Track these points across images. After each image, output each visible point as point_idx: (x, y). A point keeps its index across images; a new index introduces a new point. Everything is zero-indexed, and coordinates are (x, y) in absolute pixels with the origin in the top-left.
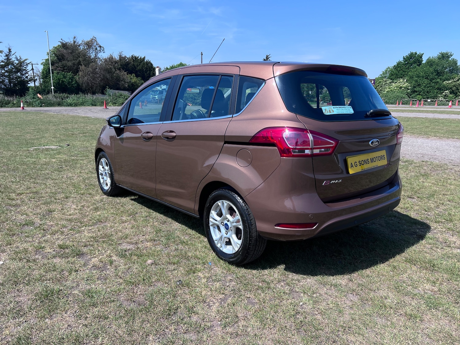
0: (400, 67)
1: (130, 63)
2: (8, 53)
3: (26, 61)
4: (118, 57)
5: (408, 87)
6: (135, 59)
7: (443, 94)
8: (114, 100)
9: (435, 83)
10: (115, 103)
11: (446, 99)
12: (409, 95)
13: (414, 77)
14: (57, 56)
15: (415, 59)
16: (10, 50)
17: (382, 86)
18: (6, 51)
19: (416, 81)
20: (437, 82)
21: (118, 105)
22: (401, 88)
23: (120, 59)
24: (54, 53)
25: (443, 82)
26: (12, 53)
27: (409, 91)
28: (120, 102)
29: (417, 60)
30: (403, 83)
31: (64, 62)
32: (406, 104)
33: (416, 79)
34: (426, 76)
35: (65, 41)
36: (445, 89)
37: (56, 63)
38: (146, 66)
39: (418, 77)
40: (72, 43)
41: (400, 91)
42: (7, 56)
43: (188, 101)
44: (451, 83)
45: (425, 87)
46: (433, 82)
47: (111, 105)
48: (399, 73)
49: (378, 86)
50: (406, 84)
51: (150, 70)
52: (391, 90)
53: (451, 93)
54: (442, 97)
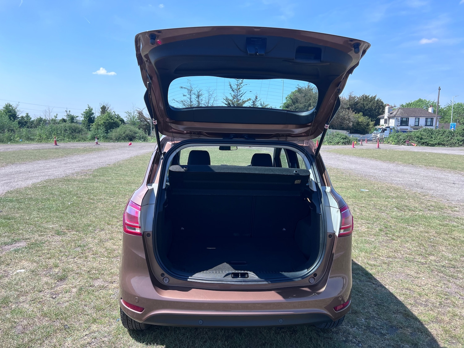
1: (359, 102)
2: (255, 100)
3: (267, 106)
4: (348, 97)
6: (365, 98)
8: (331, 139)
10: (331, 142)
14: (292, 100)
16: (256, 97)
18: (253, 98)
21: (333, 143)
23: (350, 99)
24: (291, 98)
26: (258, 100)
28: (336, 141)
31: (297, 105)
35: (300, 87)
37: (290, 106)
38: (376, 105)
40: (306, 87)
42: (253, 102)
43: (413, 140)
47: (326, 144)
51: (380, 108)
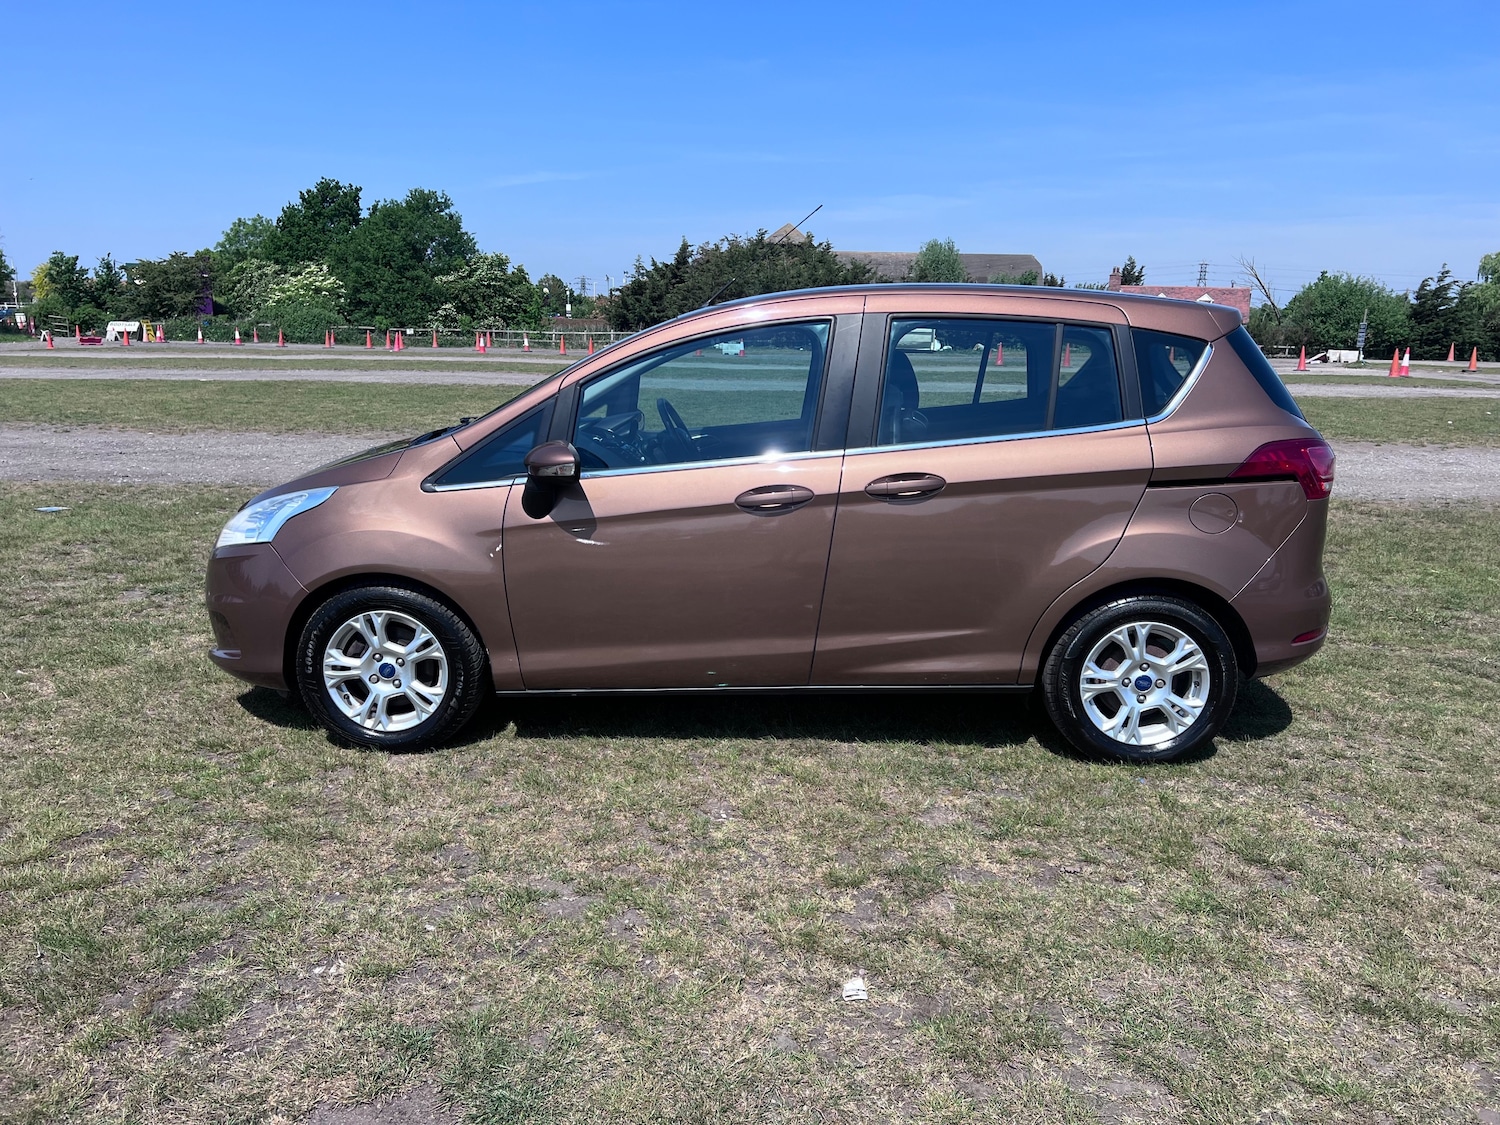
0: (299, 226)
5: (338, 288)
7: (440, 312)
9: (412, 280)
11: (450, 327)
12: (346, 312)
13: (350, 259)
15: (339, 205)
17: (251, 284)
19: (359, 272)
20: (418, 278)
22: (318, 290)
25: (433, 277)
27: (342, 300)
29: (346, 208)
30: (318, 275)
32: (347, 340)
33: (358, 264)
34: (385, 256)
36: (443, 299)
39: (362, 259)
41: (317, 299)
44: (454, 281)
45: (387, 290)
46: (407, 279)
48: (298, 243)
49: (239, 282)
50: (331, 281)
52: (290, 298)
53: (459, 310)
54: (437, 320)
